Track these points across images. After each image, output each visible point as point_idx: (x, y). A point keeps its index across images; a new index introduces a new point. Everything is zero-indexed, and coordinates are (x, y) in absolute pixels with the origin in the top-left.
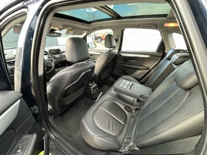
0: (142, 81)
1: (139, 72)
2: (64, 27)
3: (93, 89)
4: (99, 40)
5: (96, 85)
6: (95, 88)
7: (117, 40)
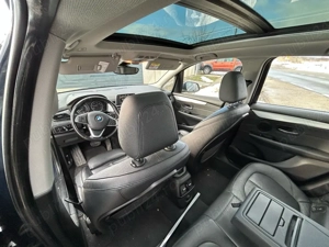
0: (310, 188)
1: (304, 162)
2: (142, 58)
3: (181, 185)
4: (207, 70)
5: (188, 176)
6: (185, 183)
7: (249, 82)
